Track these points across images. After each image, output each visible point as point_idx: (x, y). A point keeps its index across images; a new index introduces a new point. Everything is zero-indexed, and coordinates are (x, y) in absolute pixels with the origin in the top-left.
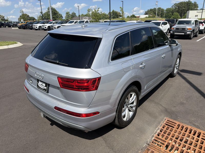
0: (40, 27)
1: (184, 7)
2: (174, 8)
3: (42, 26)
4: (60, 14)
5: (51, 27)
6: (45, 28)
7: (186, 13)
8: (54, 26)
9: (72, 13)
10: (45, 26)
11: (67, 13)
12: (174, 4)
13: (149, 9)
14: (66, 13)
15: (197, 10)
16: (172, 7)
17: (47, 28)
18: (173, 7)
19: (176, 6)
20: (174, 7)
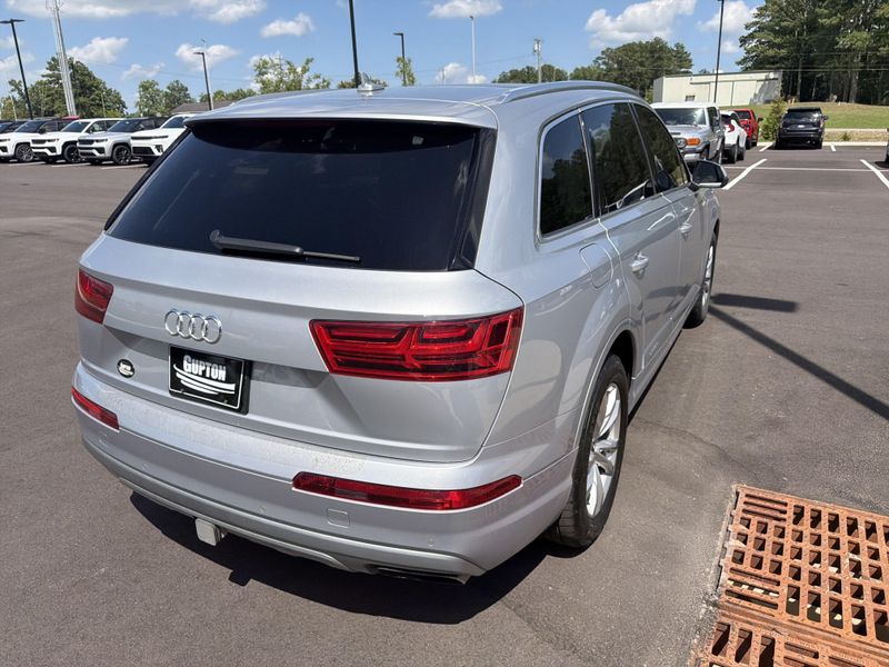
0: (21, 146)
1: (642, 64)
2: (604, 67)
3: (34, 141)
4: (109, 92)
5: (78, 144)
6: (49, 153)
7: (649, 88)
8: (97, 141)
9: (168, 88)
10: (47, 144)
11: (145, 87)
12: (603, 53)
13: (507, 71)
14: (142, 86)
15: (687, 74)
16: (596, 62)
17: (59, 152)
18: (600, 62)
19: (609, 57)
20: (604, 63)
